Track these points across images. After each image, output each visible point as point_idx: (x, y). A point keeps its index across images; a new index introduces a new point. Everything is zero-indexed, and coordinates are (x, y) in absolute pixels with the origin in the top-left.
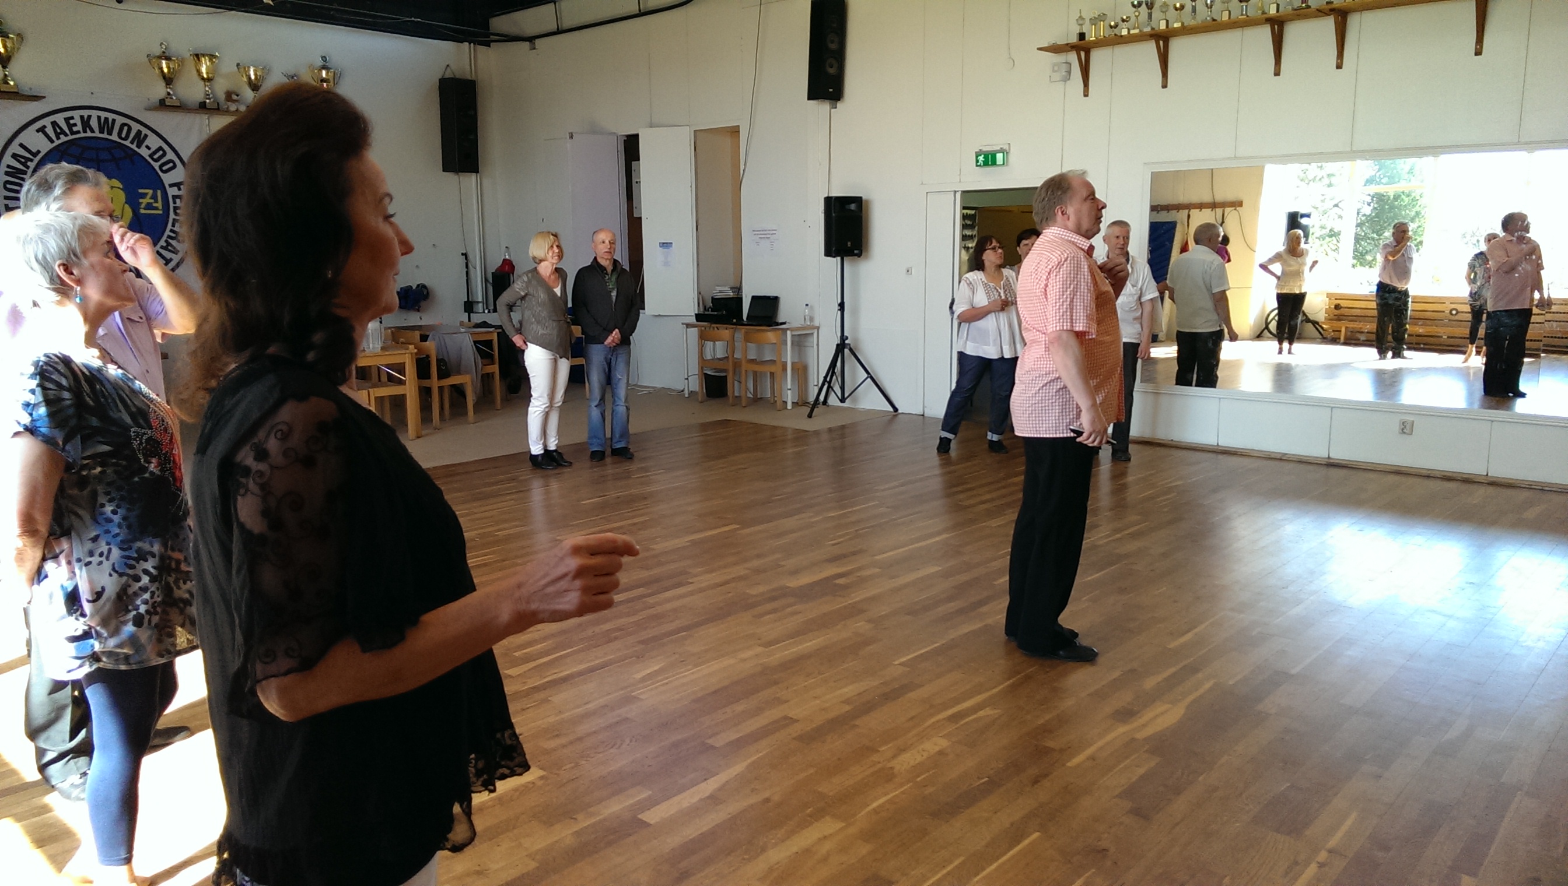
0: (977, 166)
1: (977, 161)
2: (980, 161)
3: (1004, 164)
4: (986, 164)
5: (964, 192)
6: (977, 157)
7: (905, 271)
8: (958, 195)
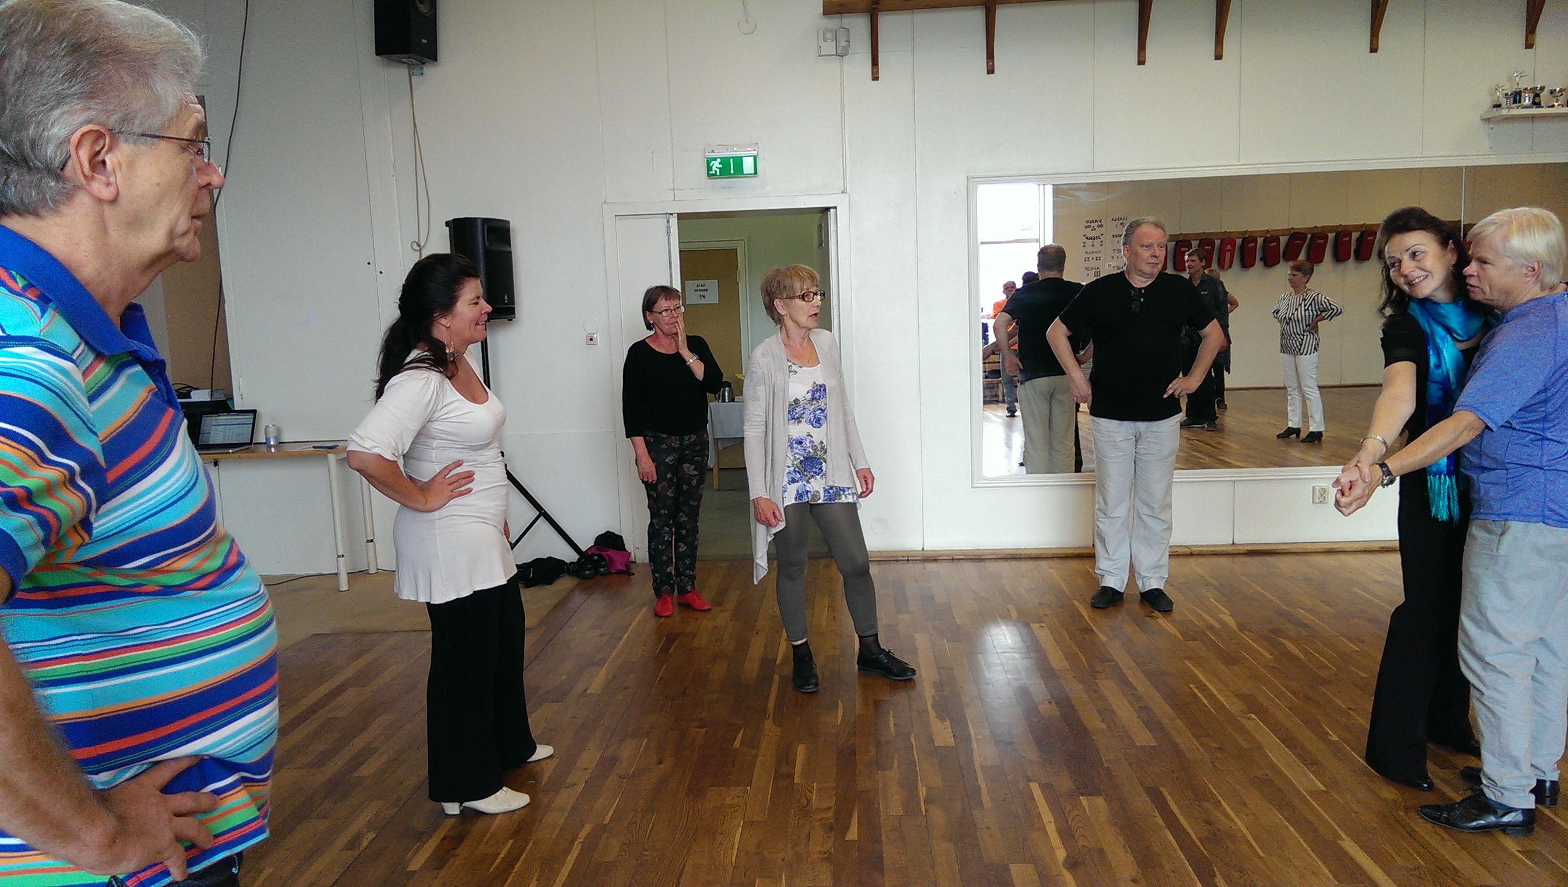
0: (709, 175)
1: (709, 168)
2: (714, 168)
3: (756, 173)
4: (725, 172)
5: (681, 217)
6: (708, 163)
7: (584, 339)
8: (674, 221)
